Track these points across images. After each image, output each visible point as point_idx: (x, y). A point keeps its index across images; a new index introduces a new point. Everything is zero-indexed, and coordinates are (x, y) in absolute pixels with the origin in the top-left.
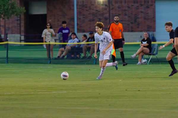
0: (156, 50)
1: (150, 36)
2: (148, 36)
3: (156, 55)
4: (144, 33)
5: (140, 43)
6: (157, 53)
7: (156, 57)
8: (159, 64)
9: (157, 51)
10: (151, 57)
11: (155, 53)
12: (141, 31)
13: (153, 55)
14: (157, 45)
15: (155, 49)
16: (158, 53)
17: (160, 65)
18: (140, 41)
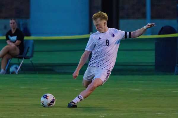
0: (30, 50)
1: (21, 26)
2: (17, 27)
3: (31, 59)
4: (11, 21)
5: (4, 38)
6: (32, 56)
7: (30, 62)
8: (35, 73)
9: (33, 51)
10: (22, 61)
11: (28, 55)
12: (6, 18)
13: (25, 58)
14: (32, 41)
15: (29, 48)
16: (34, 55)
17: (38, 76)
18: (3, 35)
